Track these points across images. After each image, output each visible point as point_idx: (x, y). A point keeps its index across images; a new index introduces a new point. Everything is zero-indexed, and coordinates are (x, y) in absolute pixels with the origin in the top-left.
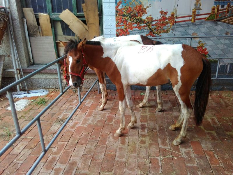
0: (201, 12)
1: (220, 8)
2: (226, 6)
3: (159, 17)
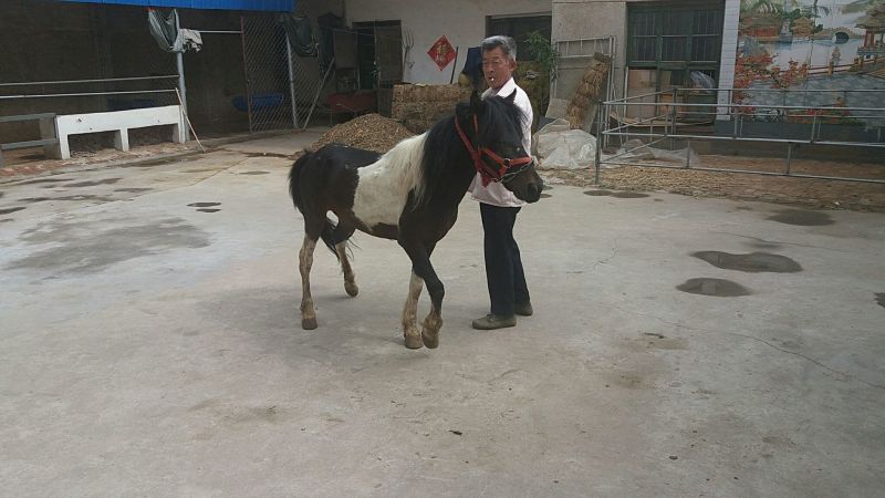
0: (841, 63)
1: (865, 59)
2: (872, 57)
3: (788, 68)
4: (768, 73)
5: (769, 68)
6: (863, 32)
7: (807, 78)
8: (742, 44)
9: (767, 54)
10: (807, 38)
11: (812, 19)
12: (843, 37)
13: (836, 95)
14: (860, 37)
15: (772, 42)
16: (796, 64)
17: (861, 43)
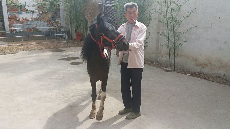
0: (34, 18)
2: (40, 17)
3: (22, 19)
4: (17, 20)
5: (17, 19)
6: (37, 11)
7: (27, 22)
8: (9, 13)
9: (16, 16)
10: (25, 12)
11: (25, 8)
12: (33, 12)
13: (34, 25)
14: (37, 12)
15: (17, 13)
16: (24, 18)
17: (37, 13)
